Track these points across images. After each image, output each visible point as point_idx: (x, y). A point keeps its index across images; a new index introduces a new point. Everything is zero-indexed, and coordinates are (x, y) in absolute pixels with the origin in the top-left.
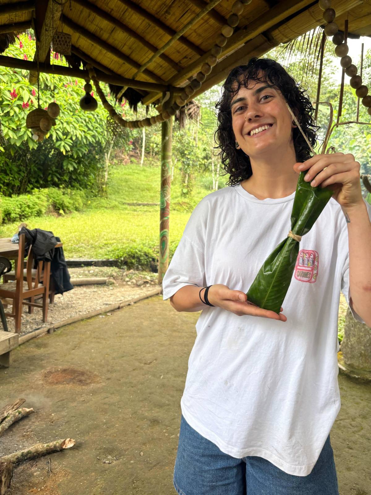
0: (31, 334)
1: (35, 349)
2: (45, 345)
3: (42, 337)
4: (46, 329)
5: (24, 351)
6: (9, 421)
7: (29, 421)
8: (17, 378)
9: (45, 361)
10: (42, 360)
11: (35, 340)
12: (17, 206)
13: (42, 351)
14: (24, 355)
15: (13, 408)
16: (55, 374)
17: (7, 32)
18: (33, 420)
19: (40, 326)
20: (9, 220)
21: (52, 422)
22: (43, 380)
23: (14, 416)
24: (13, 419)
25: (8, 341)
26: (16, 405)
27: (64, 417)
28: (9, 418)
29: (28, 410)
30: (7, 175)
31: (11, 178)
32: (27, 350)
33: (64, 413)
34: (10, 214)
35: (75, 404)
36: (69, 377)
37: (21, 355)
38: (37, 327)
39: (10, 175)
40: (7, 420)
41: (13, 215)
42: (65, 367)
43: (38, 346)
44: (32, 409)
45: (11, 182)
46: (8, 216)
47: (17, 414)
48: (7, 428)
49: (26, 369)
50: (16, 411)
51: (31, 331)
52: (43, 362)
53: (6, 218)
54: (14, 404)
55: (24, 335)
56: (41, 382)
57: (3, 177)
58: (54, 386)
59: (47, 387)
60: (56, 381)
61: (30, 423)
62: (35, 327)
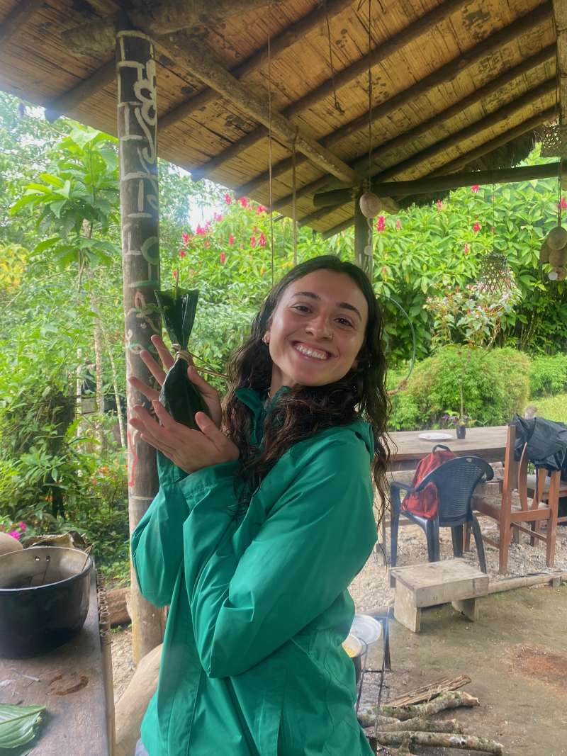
0: (521, 579)
1: (521, 606)
2: (539, 605)
3: (538, 589)
4: (547, 579)
5: (503, 604)
6: (440, 703)
7: (470, 716)
8: (478, 642)
9: (528, 631)
10: (524, 627)
11: (526, 591)
12: (562, 370)
13: (531, 611)
14: (500, 610)
15: (451, 685)
16: (537, 657)
17: (532, 128)
18: (475, 717)
19: (539, 571)
20: (549, 391)
21: (501, 735)
22: (513, 660)
23: (449, 698)
24: (446, 702)
25: (471, 583)
26: (456, 682)
27: (521, 734)
28: (441, 698)
29: (470, 698)
30: (553, 323)
31: (559, 328)
32: (508, 603)
33: (523, 729)
34: (550, 382)
35: (549, 722)
36: (558, 671)
37: (497, 609)
38: (535, 571)
39: (558, 323)
40: (437, 699)
41: (554, 384)
42: (557, 652)
43: (528, 602)
44: (477, 699)
45: (558, 333)
46: (547, 385)
47: (453, 697)
48: (436, 712)
49: (495, 634)
50: (453, 692)
51: (523, 574)
52: (524, 631)
53: (544, 389)
54: (454, 680)
55: (510, 578)
56: (508, 662)
57: (547, 327)
58: (527, 678)
59: (516, 675)
60: (532, 670)
61: (470, 719)
62: (531, 569)
